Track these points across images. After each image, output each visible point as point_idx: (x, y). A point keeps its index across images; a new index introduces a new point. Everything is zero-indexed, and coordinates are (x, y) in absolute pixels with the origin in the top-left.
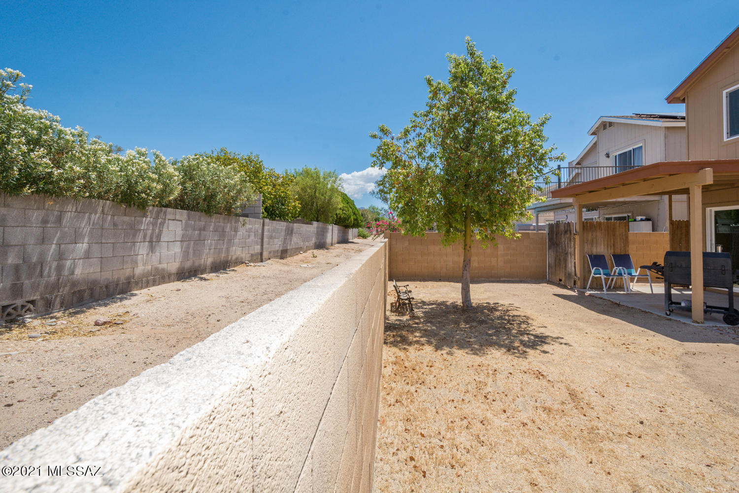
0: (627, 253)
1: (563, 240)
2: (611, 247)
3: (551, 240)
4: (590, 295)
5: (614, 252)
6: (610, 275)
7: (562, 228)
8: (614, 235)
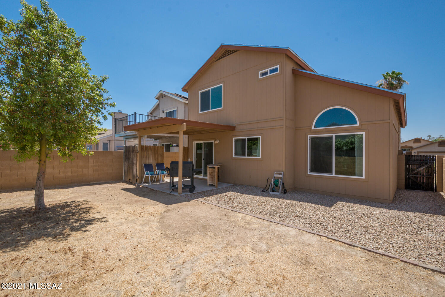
0: (163, 163)
1: (132, 156)
2: (156, 160)
3: (126, 156)
4: (143, 187)
5: (157, 162)
6: (154, 174)
7: (131, 149)
8: (157, 153)
